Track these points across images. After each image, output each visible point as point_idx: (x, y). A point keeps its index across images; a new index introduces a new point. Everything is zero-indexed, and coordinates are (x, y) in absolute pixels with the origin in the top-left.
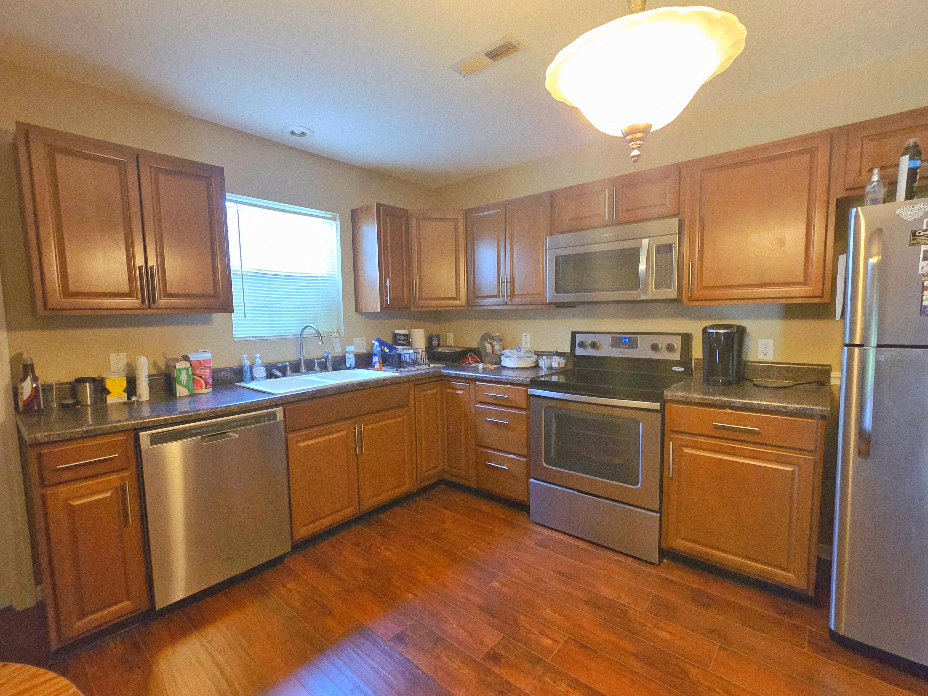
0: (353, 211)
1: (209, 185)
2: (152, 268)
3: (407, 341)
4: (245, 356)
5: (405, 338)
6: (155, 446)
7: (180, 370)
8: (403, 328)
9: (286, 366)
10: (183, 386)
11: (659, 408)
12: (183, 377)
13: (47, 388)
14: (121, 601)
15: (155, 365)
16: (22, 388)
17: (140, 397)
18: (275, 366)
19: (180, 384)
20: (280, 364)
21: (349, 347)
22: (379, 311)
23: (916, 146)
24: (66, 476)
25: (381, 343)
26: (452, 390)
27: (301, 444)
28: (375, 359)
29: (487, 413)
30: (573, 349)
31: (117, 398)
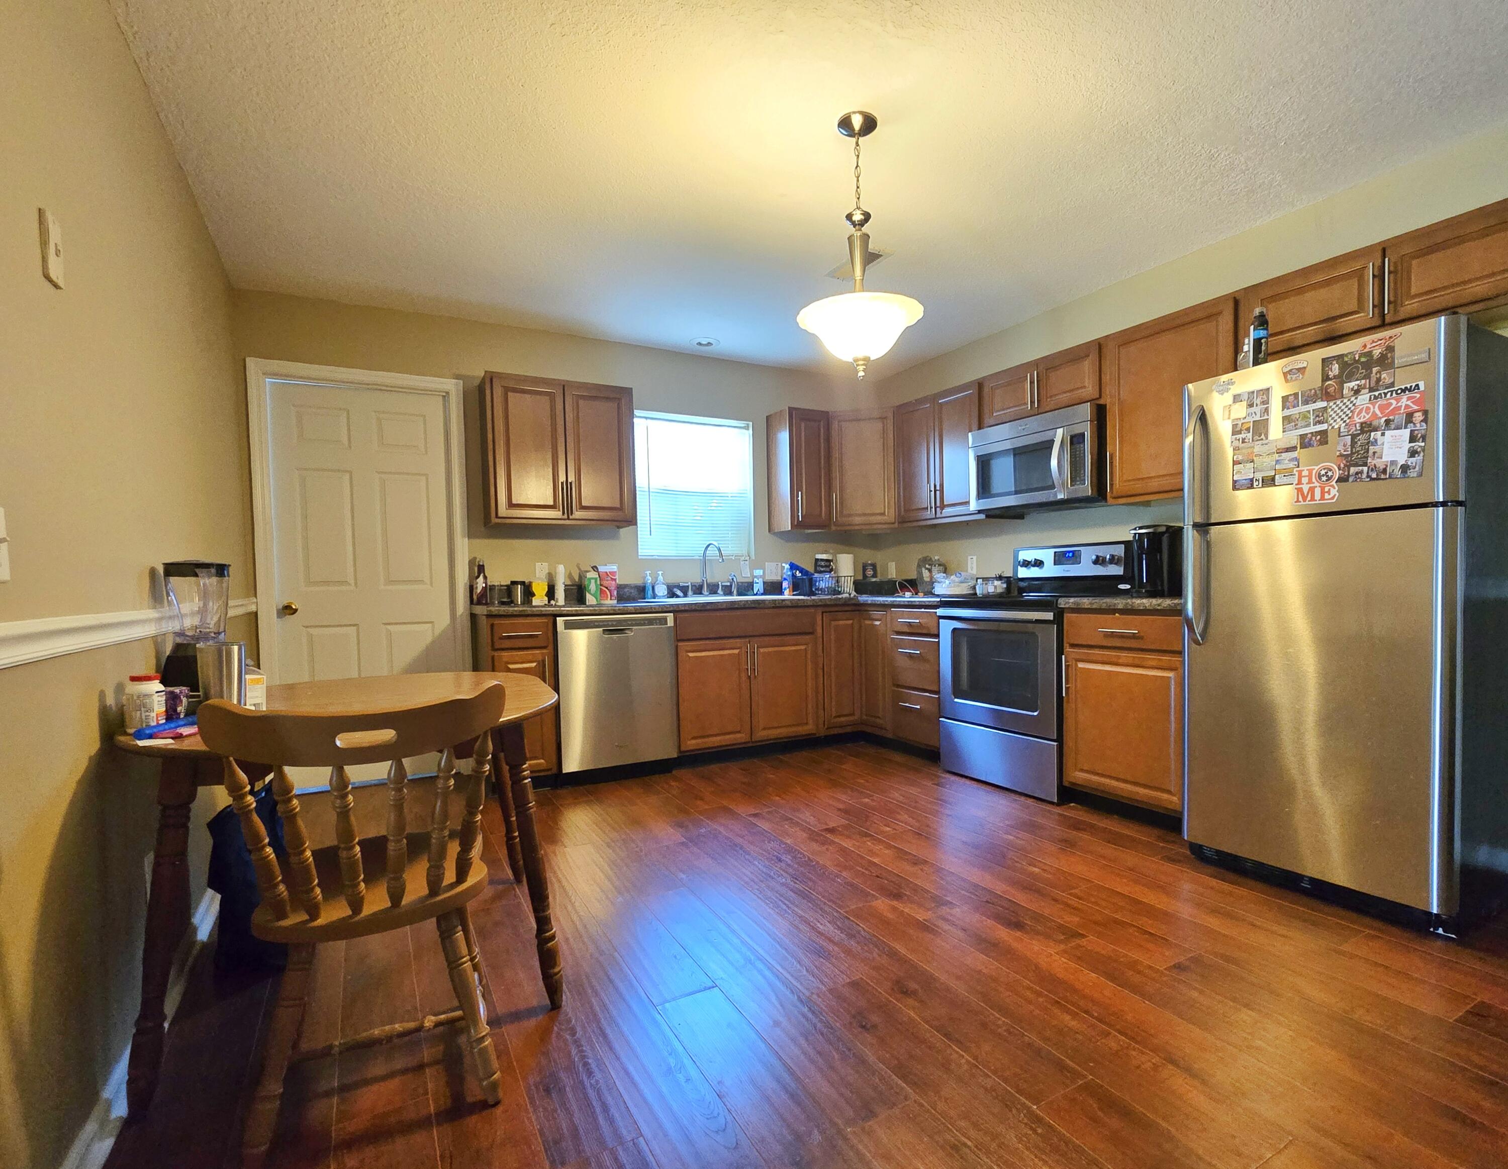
0: (768, 418)
1: (619, 408)
2: (571, 483)
3: (827, 566)
4: (648, 572)
5: (827, 564)
6: (567, 631)
7: (590, 579)
8: (826, 552)
9: (688, 586)
10: (592, 594)
11: (1052, 618)
12: (593, 587)
13: (492, 588)
14: (539, 759)
15: (570, 576)
16: (477, 583)
17: (557, 601)
18: (679, 587)
19: (590, 593)
20: (680, 585)
21: (758, 571)
22: (790, 529)
23: (1262, 315)
24: (507, 644)
25: (793, 567)
26: (868, 622)
27: (691, 655)
28: (785, 584)
29: (901, 643)
30: (1015, 571)
31: (539, 600)
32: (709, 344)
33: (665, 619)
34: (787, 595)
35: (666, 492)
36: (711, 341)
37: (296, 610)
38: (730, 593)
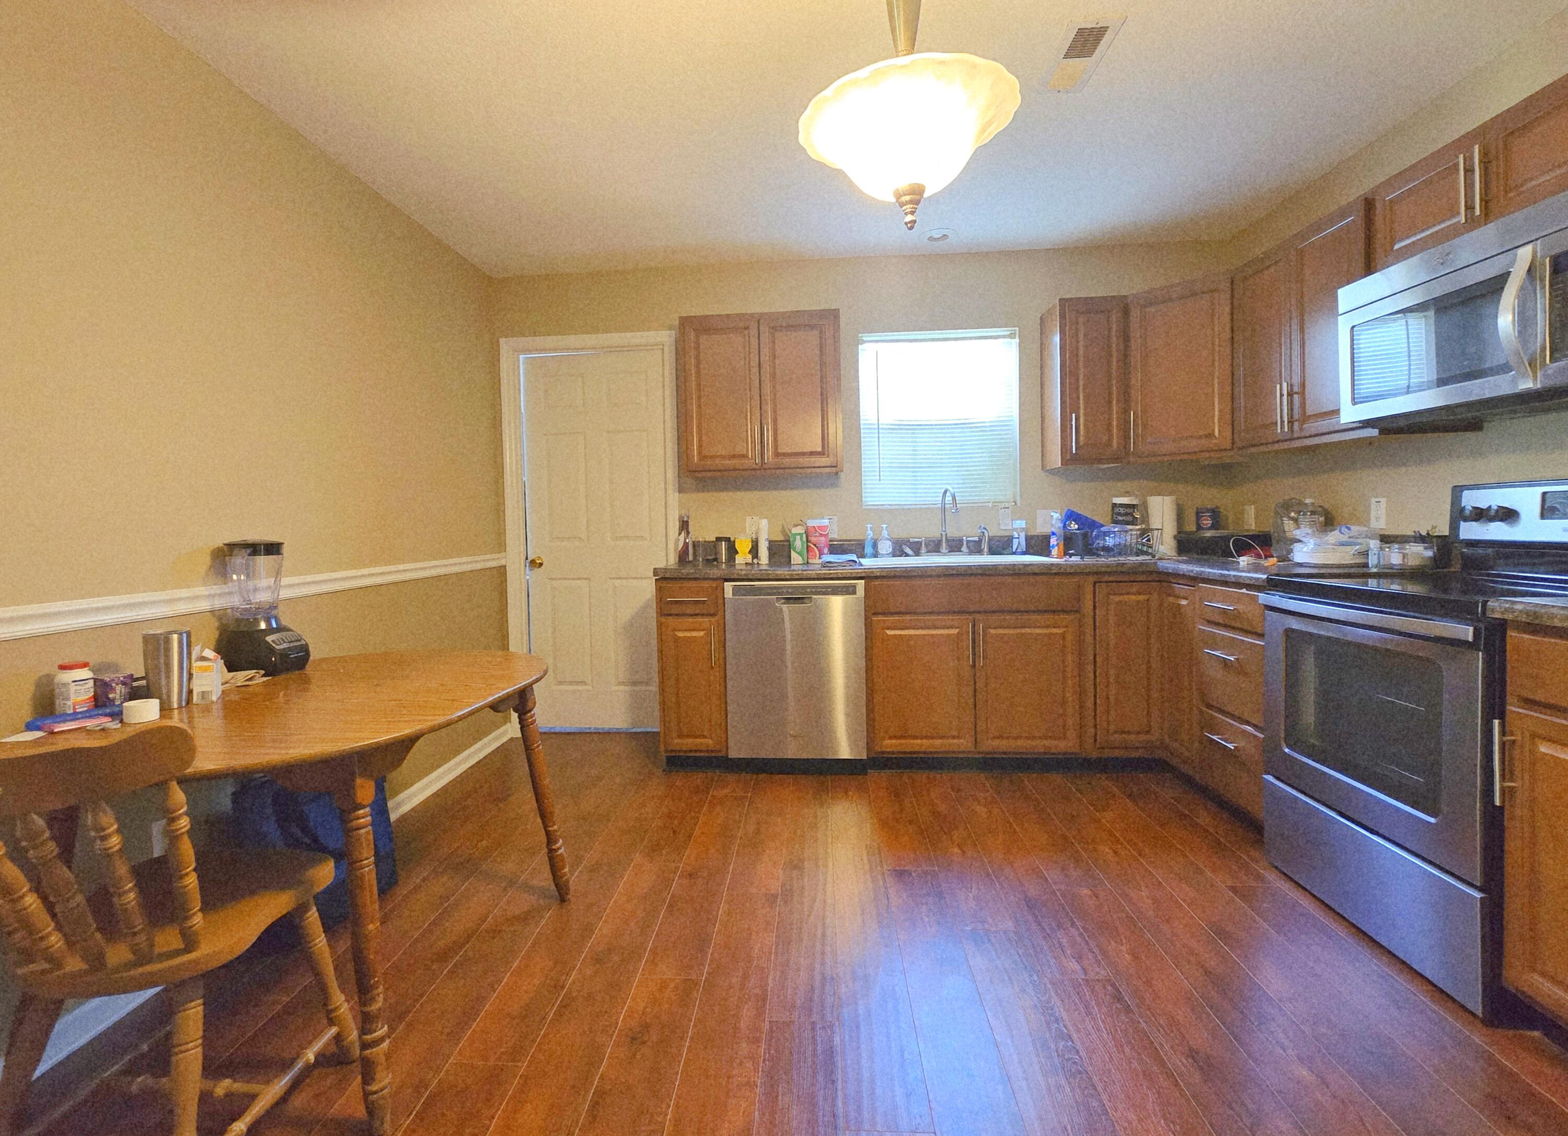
0: (1042, 318)
3: (1129, 514)
4: (870, 526)
5: (1134, 511)
7: (796, 535)
8: (1127, 493)
9: (921, 543)
10: (797, 553)
12: (798, 543)
13: (695, 543)
17: (760, 559)
18: (909, 543)
19: (795, 552)
20: (911, 540)
21: (1018, 522)
22: (1059, 464)
24: (675, 610)
25: (1071, 516)
26: (1171, 599)
27: (889, 632)
28: (1053, 541)
29: (1214, 643)
30: (1454, 527)
31: (743, 558)
32: (945, 236)
33: (854, 587)
34: (1055, 559)
35: (899, 428)
36: (945, 232)
37: (541, 565)
38: (980, 552)
